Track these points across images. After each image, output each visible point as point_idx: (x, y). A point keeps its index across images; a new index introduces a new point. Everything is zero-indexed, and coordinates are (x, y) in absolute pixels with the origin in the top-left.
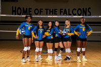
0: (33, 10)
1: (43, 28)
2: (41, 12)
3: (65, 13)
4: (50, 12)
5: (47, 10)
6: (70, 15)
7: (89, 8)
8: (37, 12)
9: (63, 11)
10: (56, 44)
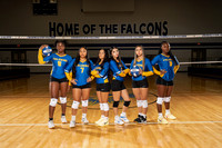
0: (80, 28)
1: (88, 62)
2: (93, 29)
3: (130, 31)
4: (107, 29)
5: (102, 26)
6: (136, 33)
7: (165, 23)
8: (86, 29)
9: (126, 27)
10: (114, 93)
